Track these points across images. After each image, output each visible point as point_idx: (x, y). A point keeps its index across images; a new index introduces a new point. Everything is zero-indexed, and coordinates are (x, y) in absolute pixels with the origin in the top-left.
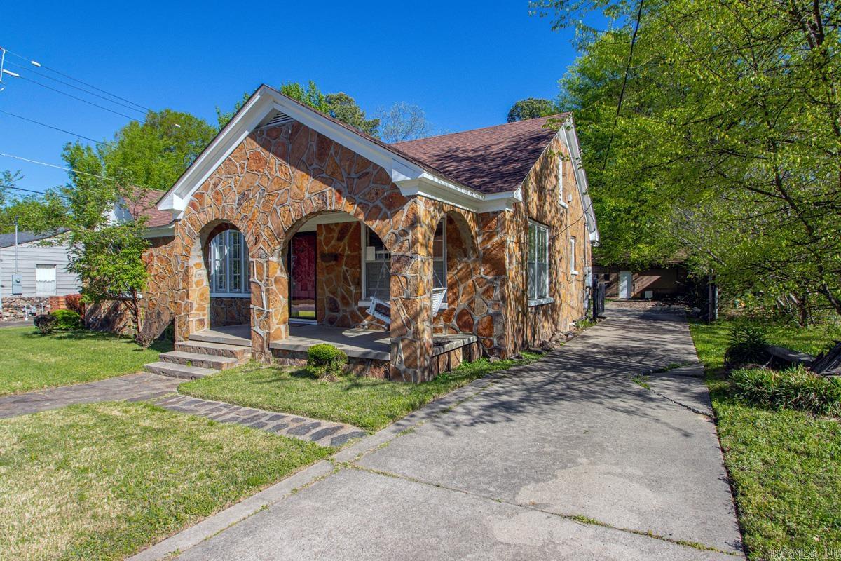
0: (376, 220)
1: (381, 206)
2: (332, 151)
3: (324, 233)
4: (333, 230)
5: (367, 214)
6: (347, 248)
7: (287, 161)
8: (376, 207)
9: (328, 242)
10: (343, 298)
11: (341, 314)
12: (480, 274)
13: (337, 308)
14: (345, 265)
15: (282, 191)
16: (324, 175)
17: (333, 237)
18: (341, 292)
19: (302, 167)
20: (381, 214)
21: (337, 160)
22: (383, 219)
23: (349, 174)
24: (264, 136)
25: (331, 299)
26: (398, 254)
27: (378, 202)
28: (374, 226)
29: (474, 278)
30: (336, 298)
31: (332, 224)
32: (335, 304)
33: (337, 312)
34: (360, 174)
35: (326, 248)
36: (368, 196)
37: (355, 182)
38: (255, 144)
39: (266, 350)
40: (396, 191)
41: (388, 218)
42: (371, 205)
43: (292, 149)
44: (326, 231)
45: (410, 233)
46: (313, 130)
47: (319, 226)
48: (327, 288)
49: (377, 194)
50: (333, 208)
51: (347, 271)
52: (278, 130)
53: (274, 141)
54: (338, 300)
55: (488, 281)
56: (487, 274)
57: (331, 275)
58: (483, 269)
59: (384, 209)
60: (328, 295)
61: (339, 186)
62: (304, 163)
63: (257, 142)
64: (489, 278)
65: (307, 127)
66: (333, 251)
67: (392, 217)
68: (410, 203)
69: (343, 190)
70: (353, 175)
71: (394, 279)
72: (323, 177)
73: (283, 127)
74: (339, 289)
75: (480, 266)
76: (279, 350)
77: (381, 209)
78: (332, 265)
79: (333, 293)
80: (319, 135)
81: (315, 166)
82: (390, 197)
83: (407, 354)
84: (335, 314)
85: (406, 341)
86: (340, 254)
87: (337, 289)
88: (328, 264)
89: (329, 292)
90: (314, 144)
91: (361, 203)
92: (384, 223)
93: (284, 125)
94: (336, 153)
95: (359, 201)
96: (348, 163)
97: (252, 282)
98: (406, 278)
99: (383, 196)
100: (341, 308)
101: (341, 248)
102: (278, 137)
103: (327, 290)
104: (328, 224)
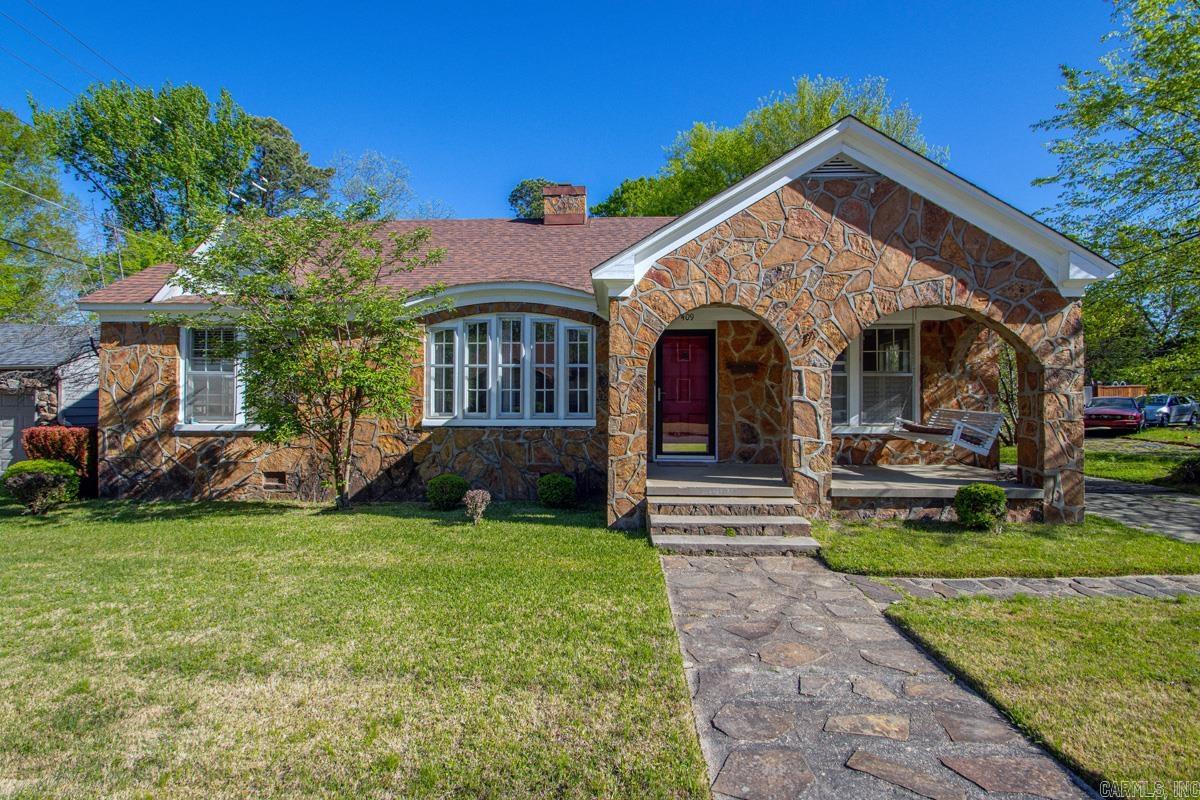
0: (1022, 323)
1: (1030, 306)
2: (950, 227)
3: (733, 333)
4: (749, 330)
5: (1007, 314)
6: (773, 356)
7: (868, 232)
8: (1022, 307)
9: (738, 346)
10: (766, 424)
11: (762, 445)
12: (967, 392)
13: (754, 437)
14: (770, 380)
15: (858, 272)
16: (937, 258)
17: (748, 339)
18: (762, 415)
19: (895, 242)
20: (1030, 316)
21: (959, 240)
22: (1032, 323)
23: (978, 261)
24: (821, 189)
25: (744, 425)
26: (1055, 366)
27: (1024, 301)
28: (1020, 330)
29: (960, 397)
30: (752, 424)
31: (747, 321)
32: (752, 432)
33: (755, 443)
34: (997, 263)
35: (736, 355)
36: (1008, 293)
37: (989, 272)
38: (802, 198)
39: (824, 500)
40: (1051, 290)
41: (1040, 322)
42: (1014, 304)
43: (876, 215)
44: (736, 331)
45: (1073, 341)
46: (916, 194)
47: (722, 324)
48: (738, 410)
49: (1022, 290)
50: (953, 303)
51: (772, 387)
52: (850, 185)
53: (841, 200)
54: (757, 427)
55: (977, 401)
56: (976, 393)
57: (743, 393)
58: (970, 387)
59: (1034, 311)
60: (739, 419)
61: (962, 275)
62: (899, 237)
63: (805, 197)
64: (978, 396)
65: (905, 188)
66: (749, 359)
67: (1046, 321)
68: (1071, 305)
69: (968, 280)
70: (984, 263)
71: (1047, 398)
72: (934, 260)
73: (858, 183)
74: (758, 411)
75: (966, 382)
76: (842, 498)
77: (1029, 311)
78: (748, 378)
79: (748, 417)
80: (927, 203)
81: (919, 243)
82: (1040, 296)
83: (1066, 488)
84: (753, 446)
85: (1067, 473)
86: (762, 364)
87: (754, 411)
88: (738, 378)
89: (742, 415)
90: (919, 214)
91: (997, 300)
92: (1034, 328)
93: (861, 179)
94: (957, 231)
95: (994, 297)
96: (977, 247)
97: (796, 401)
98: (1067, 396)
99: (1032, 294)
100: (763, 437)
101: (763, 356)
102: (848, 194)
103: (737, 413)
104: (738, 322)
